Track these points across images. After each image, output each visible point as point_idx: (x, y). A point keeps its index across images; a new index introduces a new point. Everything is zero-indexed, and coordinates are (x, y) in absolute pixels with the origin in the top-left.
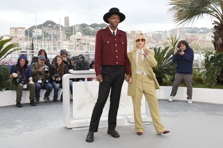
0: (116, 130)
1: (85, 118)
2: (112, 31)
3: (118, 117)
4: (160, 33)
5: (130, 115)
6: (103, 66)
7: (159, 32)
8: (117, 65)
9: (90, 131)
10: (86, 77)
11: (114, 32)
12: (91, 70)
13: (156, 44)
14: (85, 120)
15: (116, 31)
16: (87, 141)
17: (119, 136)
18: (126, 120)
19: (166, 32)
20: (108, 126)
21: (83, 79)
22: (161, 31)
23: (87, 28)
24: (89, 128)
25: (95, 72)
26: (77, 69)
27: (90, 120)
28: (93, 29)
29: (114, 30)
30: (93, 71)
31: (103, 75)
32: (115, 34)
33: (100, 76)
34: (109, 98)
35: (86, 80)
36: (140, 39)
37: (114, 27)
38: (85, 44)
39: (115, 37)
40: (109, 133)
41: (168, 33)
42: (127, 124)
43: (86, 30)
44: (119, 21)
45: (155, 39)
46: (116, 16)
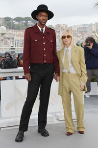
0: (45, 128)
1: (14, 117)
2: (40, 29)
3: (48, 115)
4: (86, 26)
5: (59, 112)
6: (32, 65)
7: (84, 25)
8: (45, 63)
9: (20, 130)
10: (14, 75)
11: (42, 30)
12: (19, 68)
13: (81, 37)
14: (14, 119)
15: (44, 29)
16: (17, 141)
17: (48, 135)
18: (55, 118)
19: (91, 25)
20: (37, 125)
21: (11, 78)
22: (86, 25)
23: (11, 21)
24: (19, 127)
25: (23, 71)
26: (5, 68)
27: (19, 119)
28: (18, 23)
29: (42, 28)
30: (21, 69)
31: (31, 73)
32: (44, 31)
33: (28, 75)
34: (38, 96)
35: (14, 78)
36: (66, 36)
37: (43, 25)
38: (9, 39)
39: (43, 35)
40: (39, 131)
41: (93, 26)
42: (56, 122)
43: (10, 24)
44: (47, 18)
45: (81, 32)
46: (44, 14)
